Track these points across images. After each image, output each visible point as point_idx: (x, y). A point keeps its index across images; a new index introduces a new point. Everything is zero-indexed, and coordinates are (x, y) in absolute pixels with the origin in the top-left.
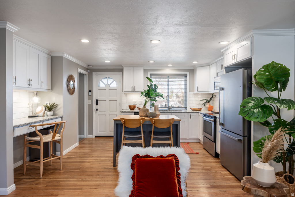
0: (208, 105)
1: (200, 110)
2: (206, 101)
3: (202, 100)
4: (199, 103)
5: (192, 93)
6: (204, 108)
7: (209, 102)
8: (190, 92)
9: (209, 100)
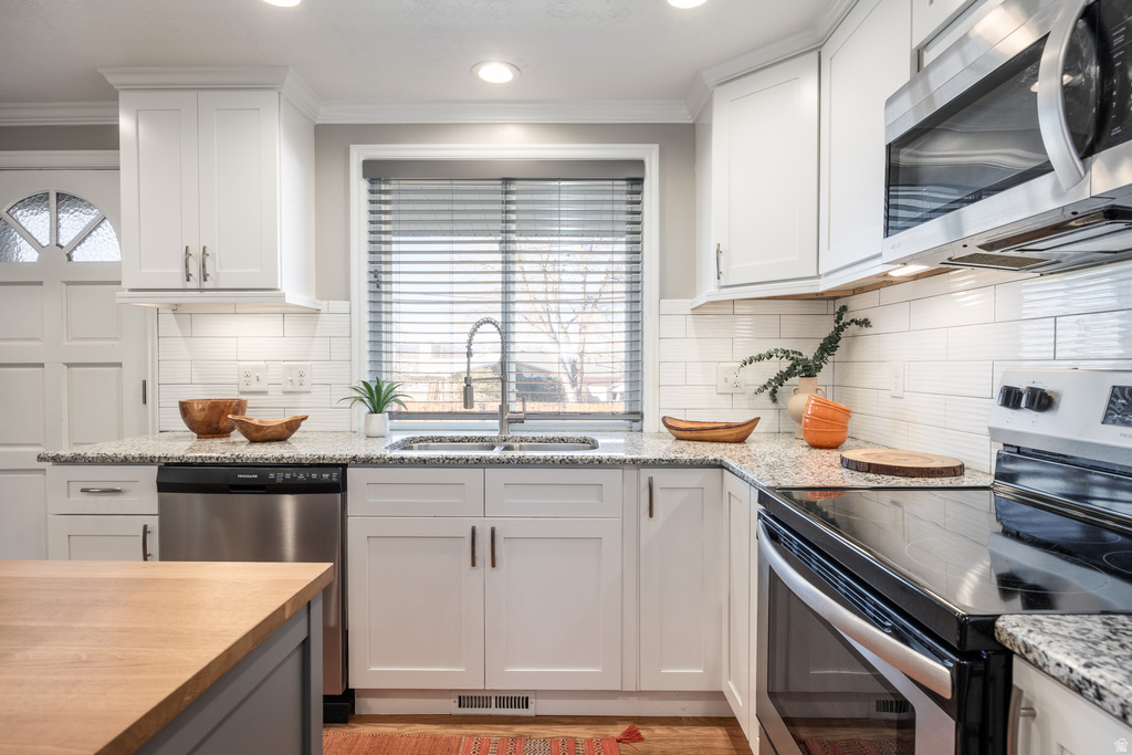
0: (801, 397)
1: (739, 434)
2: (785, 364)
3: (760, 358)
4: (732, 378)
5: (685, 305)
6: (768, 419)
7: (809, 370)
8: (663, 295)
9: (809, 352)
